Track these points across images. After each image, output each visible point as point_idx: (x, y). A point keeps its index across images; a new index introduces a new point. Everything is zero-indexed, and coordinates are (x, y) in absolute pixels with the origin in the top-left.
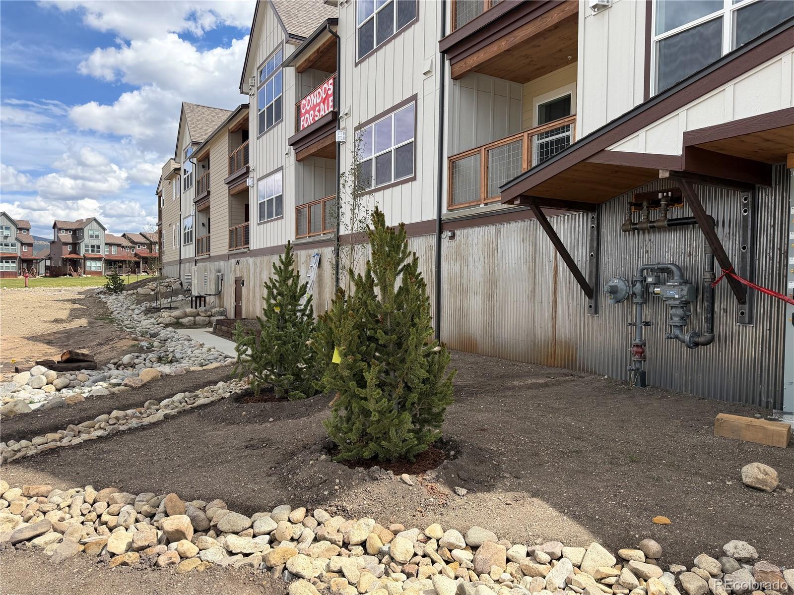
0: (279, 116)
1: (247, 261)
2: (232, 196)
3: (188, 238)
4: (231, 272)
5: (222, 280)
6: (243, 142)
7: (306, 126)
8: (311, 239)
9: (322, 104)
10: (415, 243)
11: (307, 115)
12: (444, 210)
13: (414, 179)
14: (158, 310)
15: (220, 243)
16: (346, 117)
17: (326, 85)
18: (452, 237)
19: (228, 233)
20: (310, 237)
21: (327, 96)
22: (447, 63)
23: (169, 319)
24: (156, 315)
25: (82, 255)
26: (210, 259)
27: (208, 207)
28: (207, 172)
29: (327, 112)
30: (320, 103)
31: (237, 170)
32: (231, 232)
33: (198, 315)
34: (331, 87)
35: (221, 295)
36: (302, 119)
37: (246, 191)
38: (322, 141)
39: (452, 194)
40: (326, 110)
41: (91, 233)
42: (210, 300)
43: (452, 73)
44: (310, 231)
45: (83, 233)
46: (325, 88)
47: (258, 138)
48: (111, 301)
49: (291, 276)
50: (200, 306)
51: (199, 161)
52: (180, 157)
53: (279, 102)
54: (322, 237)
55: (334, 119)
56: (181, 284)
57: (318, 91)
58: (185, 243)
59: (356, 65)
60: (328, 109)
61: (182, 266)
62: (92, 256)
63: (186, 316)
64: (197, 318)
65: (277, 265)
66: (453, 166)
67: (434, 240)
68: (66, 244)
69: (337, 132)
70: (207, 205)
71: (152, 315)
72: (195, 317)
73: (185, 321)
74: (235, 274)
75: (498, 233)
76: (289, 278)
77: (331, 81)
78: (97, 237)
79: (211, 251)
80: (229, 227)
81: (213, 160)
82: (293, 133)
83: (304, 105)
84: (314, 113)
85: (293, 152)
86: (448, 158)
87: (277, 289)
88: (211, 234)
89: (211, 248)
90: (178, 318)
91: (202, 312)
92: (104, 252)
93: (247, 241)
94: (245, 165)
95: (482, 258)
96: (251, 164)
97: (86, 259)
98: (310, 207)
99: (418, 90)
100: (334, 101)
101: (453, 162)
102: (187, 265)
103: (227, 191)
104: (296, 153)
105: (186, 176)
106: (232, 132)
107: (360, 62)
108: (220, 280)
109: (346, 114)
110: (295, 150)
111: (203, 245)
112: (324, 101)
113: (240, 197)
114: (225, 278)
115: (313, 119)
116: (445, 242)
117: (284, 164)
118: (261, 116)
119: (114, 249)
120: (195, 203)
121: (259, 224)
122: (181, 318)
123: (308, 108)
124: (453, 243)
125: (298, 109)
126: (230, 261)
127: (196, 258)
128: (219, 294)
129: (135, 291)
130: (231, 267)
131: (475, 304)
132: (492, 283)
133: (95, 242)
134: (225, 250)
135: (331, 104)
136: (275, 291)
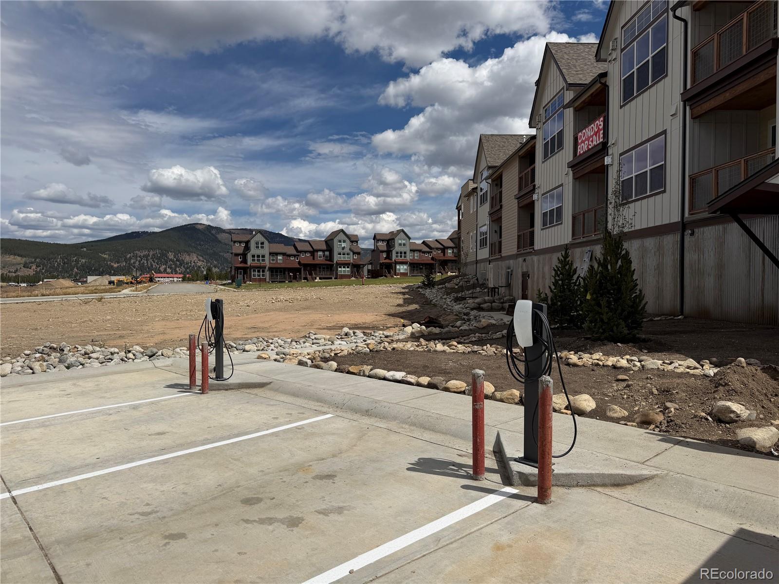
0: (561, 145)
1: (532, 259)
2: (520, 208)
3: (483, 243)
4: (519, 268)
5: (511, 275)
6: (530, 166)
7: (582, 152)
8: (585, 240)
9: (594, 136)
10: (665, 240)
11: (583, 144)
12: (686, 214)
13: (664, 191)
14: (464, 299)
15: (510, 245)
16: (613, 146)
17: (597, 122)
18: (692, 234)
19: (516, 237)
20: (583, 237)
21: (599, 130)
22: (688, 108)
23: (473, 305)
24: (463, 302)
25: (393, 260)
26: (502, 258)
27: (501, 217)
28: (500, 190)
29: (598, 142)
30: (593, 135)
31: (525, 187)
32: (519, 236)
33: (494, 302)
34: (602, 123)
35: (510, 287)
36: (579, 147)
37: (532, 204)
38: (594, 164)
39: (693, 202)
40: (598, 140)
41: (400, 241)
42: (502, 290)
43: (692, 115)
44: (584, 233)
45: (394, 242)
46: (597, 124)
47: (543, 162)
48: (428, 292)
49: (568, 264)
50: (495, 295)
51: (493, 181)
52: (477, 179)
53: (561, 134)
54: (593, 237)
55: (603, 148)
56: (477, 279)
57: (591, 126)
58: (481, 247)
59: (621, 107)
60: (599, 140)
61: (478, 265)
62: (400, 260)
63: (485, 302)
64: (493, 304)
65: (560, 259)
66: (693, 182)
67: (678, 237)
68: (382, 252)
69: (606, 158)
70: (499, 216)
71: (460, 302)
72: (491, 303)
73: (485, 306)
74: (522, 270)
75: (725, 230)
76: (567, 265)
77: (602, 119)
78: (404, 245)
79: (502, 252)
80: (518, 232)
81: (505, 180)
82: (571, 159)
83: (581, 136)
84: (589, 143)
85: (571, 173)
86: (689, 176)
87: (560, 271)
88: (503, 239)
89: (503, 250)
90: (479, 304)
91: (496, 300)
92: (409, 257)
93: (532, 243)
94: (532, 183)
95: (714, 249)
96: (537, 182)
97: (396, 263)
98: (584, 215)
99: (667, 126)
100: (604, 134)
101: (693, 179)
102: (482, 264)
103: (517, 204)
104: (573, 173)
105: (482, 193)
106: (521, 158)
107: (624, 105)
108: (509, 275)
109: (613, 144)
110: (573, 171)
111: (496, 248)
112: (596, 134)
113: (527, 208)
114: (514, 273)
115: (588, 147)
116: (687, 239)
117: (563, 182)
118: (546, 145)
119: (416, 254)
120: (490, 215)
121: (542, 229)
122: (482, 304)
123: (584, 139)
124: (693, 239)
125: (576, 139)
126: (518, 259)
127: (490, 258)
128: (509, 286)
129: (444, 286)
130: (519, 264)
131: (709, 282)
132: (721, 266)
133: (403, 249)
134: (514, 251)
135: (601, 136)
136: (559, 273)
